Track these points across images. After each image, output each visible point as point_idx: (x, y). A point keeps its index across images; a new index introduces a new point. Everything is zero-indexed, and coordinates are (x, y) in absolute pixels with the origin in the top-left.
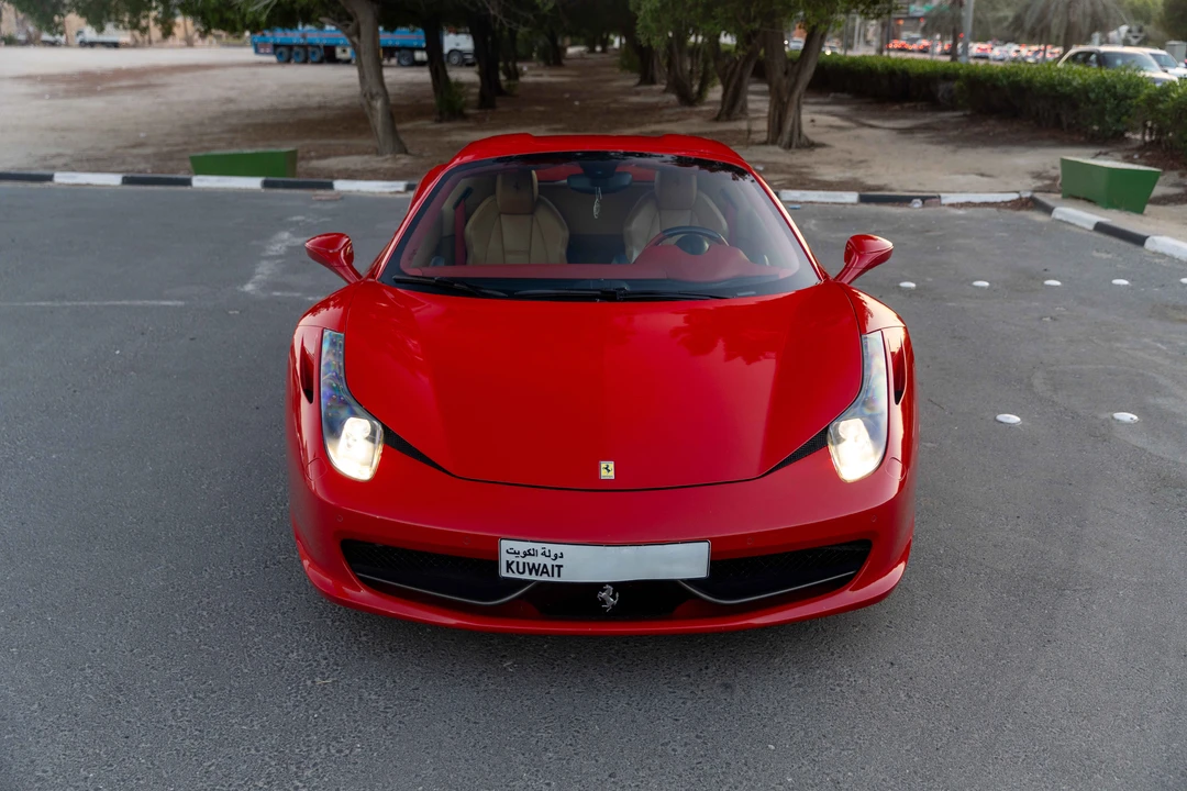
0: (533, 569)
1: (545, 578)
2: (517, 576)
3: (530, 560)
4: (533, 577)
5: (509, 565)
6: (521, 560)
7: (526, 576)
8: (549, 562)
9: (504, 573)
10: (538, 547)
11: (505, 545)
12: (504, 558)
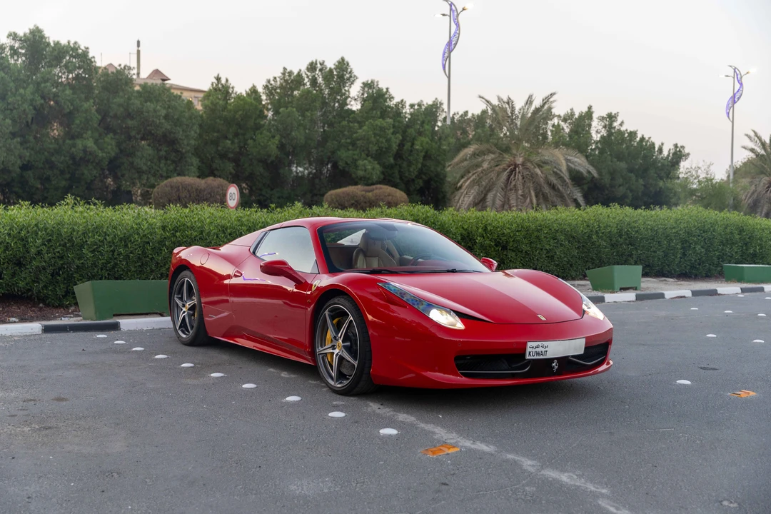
0: (538, 354)
1: (541, 357)
2: (532, 358)
3: (537, 350)
4: (538, 357)
5: (530, 353)
6: (534, 350)
7: (536, 357)
8: (543, 350)
9: (528, 357)
10: (540, 343)
11: (529, 344)
12: (529, 350)
